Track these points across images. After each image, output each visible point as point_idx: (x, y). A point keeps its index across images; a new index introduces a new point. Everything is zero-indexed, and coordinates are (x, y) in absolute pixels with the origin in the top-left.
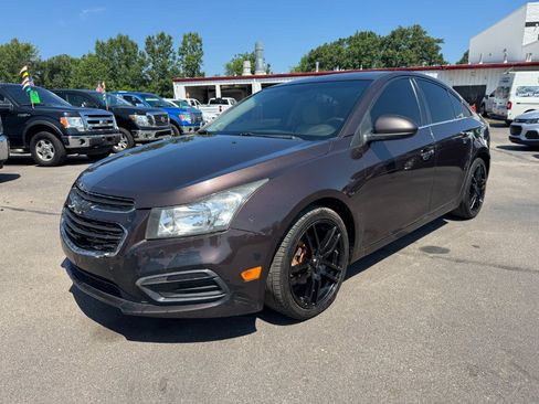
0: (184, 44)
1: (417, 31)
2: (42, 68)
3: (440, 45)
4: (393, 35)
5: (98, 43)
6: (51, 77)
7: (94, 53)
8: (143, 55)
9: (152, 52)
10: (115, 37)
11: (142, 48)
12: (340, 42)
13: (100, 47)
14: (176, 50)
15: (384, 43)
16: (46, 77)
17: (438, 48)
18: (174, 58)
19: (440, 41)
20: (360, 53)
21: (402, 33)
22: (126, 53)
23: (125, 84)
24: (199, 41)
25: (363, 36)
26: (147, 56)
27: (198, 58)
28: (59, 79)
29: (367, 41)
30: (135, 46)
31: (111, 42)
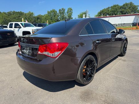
0: (68, 11)
1: (131, 3)
2: (35, 18)
3: (138, 7)
4: (124, 5)
5: (48, 11)
6: (37, 20)
7: (47, 14)
8: (58, 14)
9: (60, 13)
10: (52, 10)
11: (58, 12)
12: (109, 8)
13: (49, 12)
14: (66, 12)
15: (121, 7)
16: (36, 20)
17: (137, 8)
18: (65, 14)
19: (138, 6)
20: (114, 11)
21: (127, 4)
22: (54, 13)
23: (54, 21)
24: (72, 10)
25: (115, 6)
26: (59, 14)
27: (71, 14)
28: (39, 20)
29: (116, 7)
30: (56, 12)
31: (51, 11)
